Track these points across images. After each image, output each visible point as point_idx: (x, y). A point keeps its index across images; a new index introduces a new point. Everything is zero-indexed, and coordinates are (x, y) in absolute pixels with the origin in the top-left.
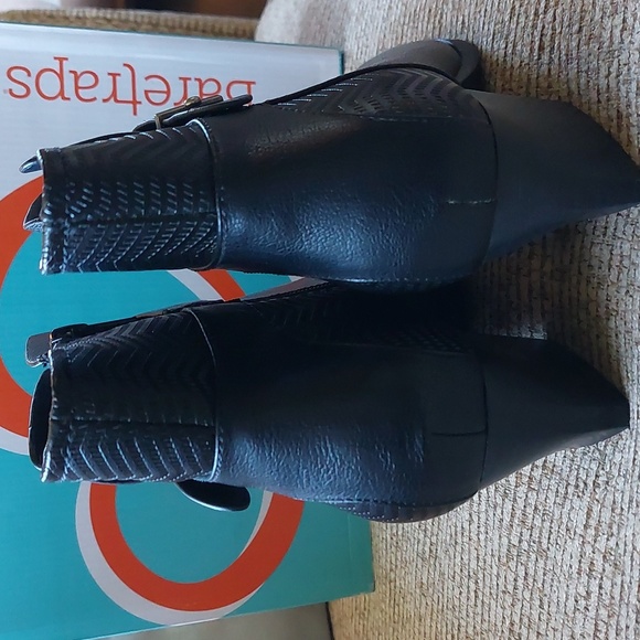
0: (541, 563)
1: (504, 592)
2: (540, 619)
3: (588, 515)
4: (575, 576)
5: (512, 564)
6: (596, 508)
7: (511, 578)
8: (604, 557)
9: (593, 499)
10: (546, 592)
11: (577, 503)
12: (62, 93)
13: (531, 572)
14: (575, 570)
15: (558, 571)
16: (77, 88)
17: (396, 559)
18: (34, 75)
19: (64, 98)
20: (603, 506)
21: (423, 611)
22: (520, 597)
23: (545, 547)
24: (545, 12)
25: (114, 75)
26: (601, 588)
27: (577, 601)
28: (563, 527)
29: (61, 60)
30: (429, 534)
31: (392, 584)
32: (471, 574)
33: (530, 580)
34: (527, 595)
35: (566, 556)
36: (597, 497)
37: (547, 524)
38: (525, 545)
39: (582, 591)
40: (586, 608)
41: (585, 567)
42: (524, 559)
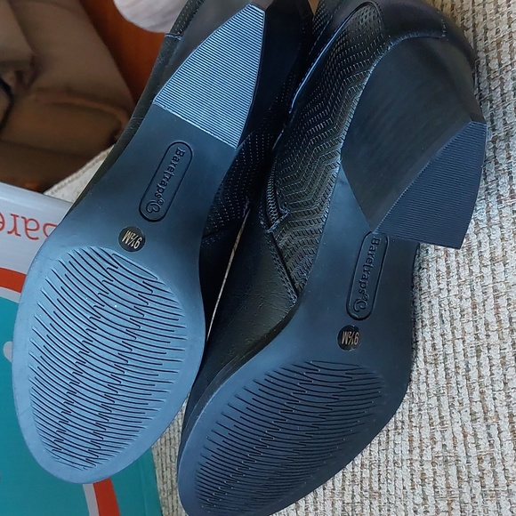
3: (411, 441)
6: (415, 433)
8: (432, 463)
9: (411, 427)
11: (398, 439)
20: (420, 428)
23: (376, 489)
28: (391, 463)
35: (399, 483)
36: (414, 425)
37: (375, 472)
38: (358, 499)
39: (419, 500)
41: (417, 480)
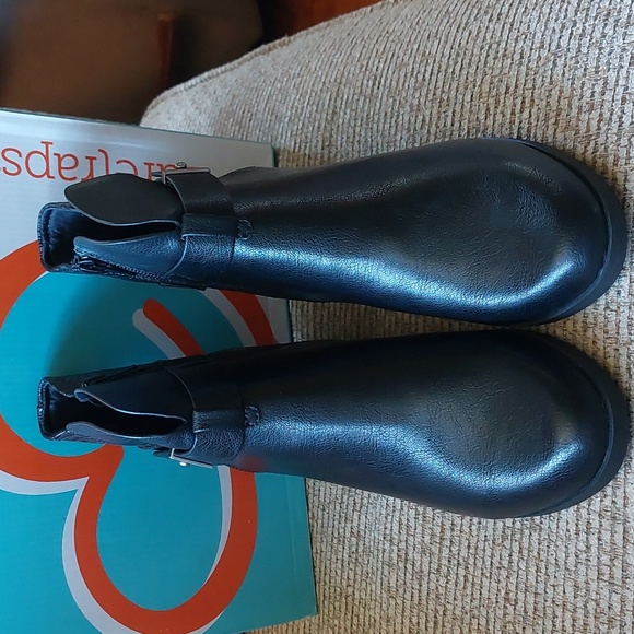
0: (535, 536)
1: (499, 568)
2: (537, 582)
4: (573, 536)
5: (507, 543)
7: (506, 554)
10: (542, 558)
12: (47, 172)
13: (526, 545)
14: (572, 531)
15: (554, 538)
16: (60, 168)
17: (355, 574)
18: (24, 156)
19: (49, 177)
21: (391, 612)
22: (516, 569)
24: (521, 112)
25: (91, 159)
26: (599, 539)
27: (577, 556)
29: (47, 144)
30: (395, 542)
31: (350, 599)
32: (462, 561)
33: (525, 552)
34: (523, 565)
40: (588, 560)
42: (518, 536)
